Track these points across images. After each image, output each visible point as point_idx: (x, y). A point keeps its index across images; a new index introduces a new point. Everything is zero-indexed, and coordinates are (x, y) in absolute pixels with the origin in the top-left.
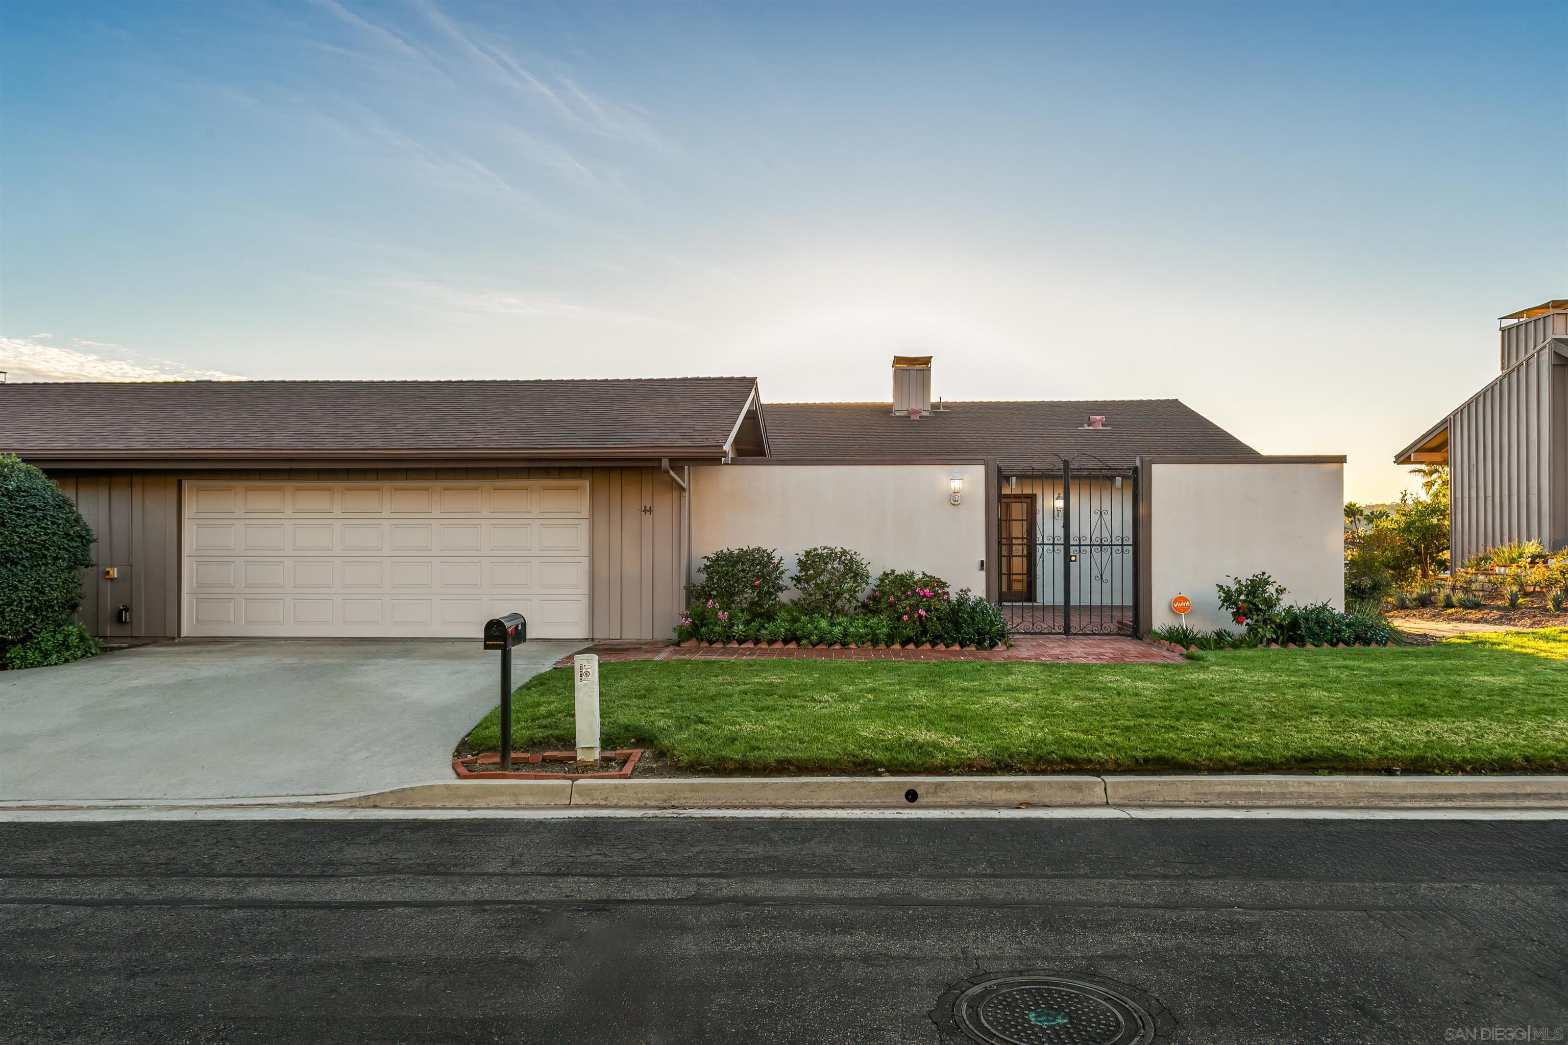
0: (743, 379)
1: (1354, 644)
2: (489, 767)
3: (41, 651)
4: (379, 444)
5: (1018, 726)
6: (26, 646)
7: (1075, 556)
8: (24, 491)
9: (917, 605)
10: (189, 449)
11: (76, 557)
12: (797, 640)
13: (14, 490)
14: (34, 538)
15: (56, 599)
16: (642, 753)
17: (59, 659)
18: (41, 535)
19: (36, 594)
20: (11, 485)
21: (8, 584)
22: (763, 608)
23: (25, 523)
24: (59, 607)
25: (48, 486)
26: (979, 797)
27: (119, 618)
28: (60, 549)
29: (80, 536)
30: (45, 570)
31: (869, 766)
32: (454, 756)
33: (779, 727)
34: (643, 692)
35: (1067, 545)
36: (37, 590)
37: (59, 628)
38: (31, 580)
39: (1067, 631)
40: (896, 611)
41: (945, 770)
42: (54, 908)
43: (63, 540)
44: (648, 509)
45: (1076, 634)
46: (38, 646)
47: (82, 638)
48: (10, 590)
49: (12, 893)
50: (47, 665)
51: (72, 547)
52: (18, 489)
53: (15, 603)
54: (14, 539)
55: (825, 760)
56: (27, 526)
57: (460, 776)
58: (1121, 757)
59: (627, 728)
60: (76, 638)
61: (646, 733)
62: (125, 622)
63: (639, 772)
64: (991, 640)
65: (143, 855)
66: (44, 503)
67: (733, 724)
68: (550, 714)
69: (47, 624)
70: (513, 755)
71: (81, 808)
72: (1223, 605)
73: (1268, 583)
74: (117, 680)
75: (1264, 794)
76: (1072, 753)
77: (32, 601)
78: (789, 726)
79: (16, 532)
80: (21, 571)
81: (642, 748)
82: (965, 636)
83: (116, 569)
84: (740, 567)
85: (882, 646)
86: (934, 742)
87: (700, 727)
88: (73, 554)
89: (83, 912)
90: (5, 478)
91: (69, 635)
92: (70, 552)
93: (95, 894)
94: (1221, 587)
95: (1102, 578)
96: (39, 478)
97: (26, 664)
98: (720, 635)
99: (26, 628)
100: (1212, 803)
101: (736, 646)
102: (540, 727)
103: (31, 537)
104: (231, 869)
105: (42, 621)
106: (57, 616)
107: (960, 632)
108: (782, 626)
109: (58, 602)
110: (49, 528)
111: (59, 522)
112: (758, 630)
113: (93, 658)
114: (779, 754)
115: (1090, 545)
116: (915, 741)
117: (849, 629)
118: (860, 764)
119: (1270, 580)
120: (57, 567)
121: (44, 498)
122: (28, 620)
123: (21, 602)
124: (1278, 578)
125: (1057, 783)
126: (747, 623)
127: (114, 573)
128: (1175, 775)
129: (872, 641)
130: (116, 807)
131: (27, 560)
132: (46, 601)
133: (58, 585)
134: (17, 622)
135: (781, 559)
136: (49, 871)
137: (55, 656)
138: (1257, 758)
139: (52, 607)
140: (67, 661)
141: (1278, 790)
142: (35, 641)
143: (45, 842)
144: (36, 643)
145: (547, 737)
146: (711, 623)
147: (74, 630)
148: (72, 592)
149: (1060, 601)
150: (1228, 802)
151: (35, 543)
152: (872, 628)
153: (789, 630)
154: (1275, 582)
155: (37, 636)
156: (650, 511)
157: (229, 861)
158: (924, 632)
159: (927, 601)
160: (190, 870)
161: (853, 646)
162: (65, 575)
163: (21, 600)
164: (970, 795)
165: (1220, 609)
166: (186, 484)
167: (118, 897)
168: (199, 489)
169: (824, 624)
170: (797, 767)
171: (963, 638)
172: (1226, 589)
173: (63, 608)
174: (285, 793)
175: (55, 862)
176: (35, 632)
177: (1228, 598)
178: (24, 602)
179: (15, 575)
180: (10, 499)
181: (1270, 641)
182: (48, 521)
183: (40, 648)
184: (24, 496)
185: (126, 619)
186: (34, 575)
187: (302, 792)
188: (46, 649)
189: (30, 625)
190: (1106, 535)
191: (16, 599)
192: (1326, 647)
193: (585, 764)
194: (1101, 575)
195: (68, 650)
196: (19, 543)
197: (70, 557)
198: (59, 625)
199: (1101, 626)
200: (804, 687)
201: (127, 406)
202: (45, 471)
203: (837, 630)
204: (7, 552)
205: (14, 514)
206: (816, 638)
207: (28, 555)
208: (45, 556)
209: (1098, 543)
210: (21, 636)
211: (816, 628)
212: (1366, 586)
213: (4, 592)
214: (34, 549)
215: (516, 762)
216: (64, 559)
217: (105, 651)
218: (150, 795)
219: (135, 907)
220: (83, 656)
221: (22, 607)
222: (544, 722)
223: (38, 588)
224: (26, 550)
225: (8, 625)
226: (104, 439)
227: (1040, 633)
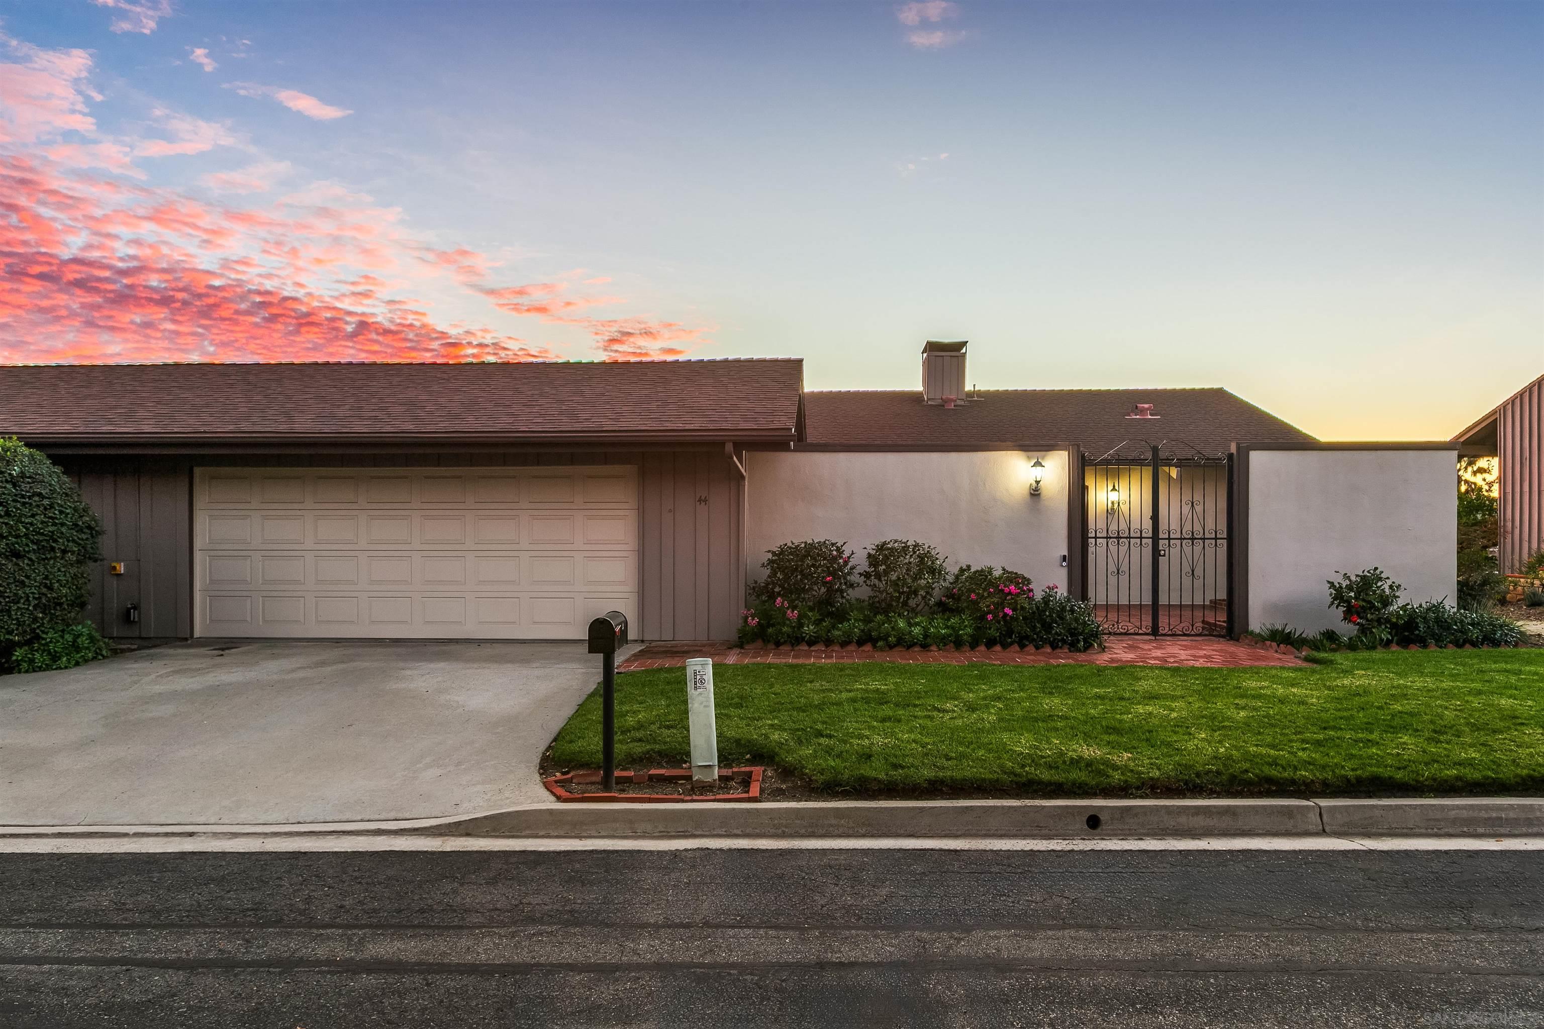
0: (788, 361)
1: (1482, 644)
2: (589, 787)
3: (49, 653)
4: (411, 427)
5: (1190, 740)
6: (34, 647)
7: (1164, 551)
8: (29, 478)
9: (1002, 603)
10: (205, 432)
11: (85, 550)
12: (873, 641)
13: (18, 476)
14: (42, 529)
15: (65, 596)
16: (764, 772)
17: (69, 662)
18: (48, 526)
19: (44, 590)
20: (15, 470)
21: (14, 579)
22: (835, 606)
23: (31, 512)
24: (68, 605)
25: (54, 472)
26: (1173, 823)
27: (126, 618)
28: (68, 541)
29: (90, 527)
30: (54, 564)
31: (1035, 787)
32: (541, 774)
33: (914, 741)
34: (736, 700)
35: (1155, 538)
36: (46, 586)
37: (68, 628)
38: (39, 575)
39: (1155, 631)
40: (980, 610)
41: (1123, 791)
42: (137, 972)
43: (72, 531)
44: (703, 498)
45: (1165, 635)
46: (46, 648)
47: (92, 638)
48: (16, 586)
49: (80, 951)
50: (56, 669)
51: (82, 539)
52: (22, 475)
53: (22, 601)
54: (19, 530)
55: (984, 780)
56: (33, 516)
57: (559, 799)
58: (1329, 775)
59: (738, 741)
60: (87, 639)
61: (763, 748)
62: (134, 621)
63: (769, 794)
64: (1085, 640)
65: (222, 898)
66: (51, 490)
67: (861, 737)
68: (640, 726)
69: (56, 623)
70: (617, 773)
71: (126, 835)
72: (1332, 603)
73: (1380, 579)
74: (136, 686)
75: (1506, 819)
76: (1274, 772)
77: (40, 598)
78: (927, 740)
79: (22, 523)
80: (28, 564)
81: (761, 765)
82: (1056, 637)
83: (122, 564)
84: (809, 561)
85: (967, 648)
86: (1102, 759)
87: (822, 740)
88: (83, 547)
89: (176, 978)
90: (8, 463)
91: (79, 636)
92: (79, 544)
93: (181, 951)
94: (1332, 584)
95: (1193, 574)
96: (44, 464)
97: (34, 668)
98: (788, 636)
99: (34, 628)
100: (1446, 830)
101: (806, 648)
102: (634, 740)
103: (38, 528)
104: (335, 918)
105: (51, 620)
106: (66, 615)
107: (1050, 633)
108: (854, 626)
109: (67, 600)
110: (56, 518)
111: (68, 511)
112: (829, 631)
113: (105, 661)
114: (928, 773)
115: (1181, 539)
116: (1081, 758)
117: (929, 629)
118: (1024, 784)
119: (1382, 575)
120: (66, 561)
121: (50, 485)
122: (35, 620)
123: (28, 600)
124: (1391, 574)
125: (1264, 807)
126: (818, 623)
127: (121, 568)
128: (1395, 797)
129: (954, 642)
130: (167, 835)
131: (34, 553)
132: (54, 598)
133: (67, 581)
134: (24, 621)
135: (853, 553)
136: (117, 919)
137: (65, 659)
138: (1488, 777)
139: (61, 604)
140: (77, 664)
141: (1523, 816)
142: (43, 642)
143: (99, 880)
144: (44, 645)
145: (648, 752)
146: (779, 623)
147: (84, 630)
148: (81, 588)
149: (1147, 600)
150: (1465, 829)
151: (42, 534)
152: (953, 628)
153: (863, 631)
154: (1388, 578)
155: (44, 636)
156: (705, 501)
157: (328, 906)
158: (1010, 633)
159: (1012, 599)
160: (285, 918)
161: (934, 648)
162: (73, 570)
163: (28, 597)
164: (1162, 821)
165: (1329, 607)
166: (197, 471)
167: (211, 956)
168: (213, 478)
169: (901, 624)
170: (951, 788)
171: (1055, 639)
172: (1338, 586)
173: (72, 605)
174: (359, 818)
175: (120, 908)
176: (43, 632)
177: (1339, 596)
178: (31, 599)
179: (22, 569)
180: (14, 485)
181: (1388, 644)
182: (56, 510)
183: (49, 651)
184: (29, 483)
185: (134, 618)
186: (42, 570)
187: (377, 817)
188: (55, 651)
189: (38, 624)
190: (1198, 527)
191: (23, 595)
192: (1451, 650)
193: (702, 785)
194: (1193, 571)
195: (78, 653)
196: (26, 534)
197: (79, 550)
198: (68, 625)
199: (1193, 626)
200: (918, 695)
201: (129, 388)
202: (49, 457)
203: (916, 630)
204: (13, 544)
205: (19, 502)
206: (894, 639)
207: (35, 547)
208: (53, 549)
209: (1188, 537)
210: (28, 637)
211: (893, 628)
212: (1475, 582)
213: (10, 589)
214: (42, 541)
215: (621, 781)
216: (73, 553)
217: (116, 653)
218: (202, 820)
219: (237, 970)
220: (94, 658)
221: (29, 605)
222: (638, 735)
223: (46, 584)
224: (33, 542)
225: (14, 624)
226: (110, 422)
227: (1126, 634)
